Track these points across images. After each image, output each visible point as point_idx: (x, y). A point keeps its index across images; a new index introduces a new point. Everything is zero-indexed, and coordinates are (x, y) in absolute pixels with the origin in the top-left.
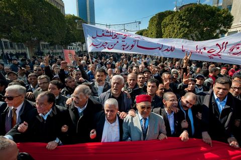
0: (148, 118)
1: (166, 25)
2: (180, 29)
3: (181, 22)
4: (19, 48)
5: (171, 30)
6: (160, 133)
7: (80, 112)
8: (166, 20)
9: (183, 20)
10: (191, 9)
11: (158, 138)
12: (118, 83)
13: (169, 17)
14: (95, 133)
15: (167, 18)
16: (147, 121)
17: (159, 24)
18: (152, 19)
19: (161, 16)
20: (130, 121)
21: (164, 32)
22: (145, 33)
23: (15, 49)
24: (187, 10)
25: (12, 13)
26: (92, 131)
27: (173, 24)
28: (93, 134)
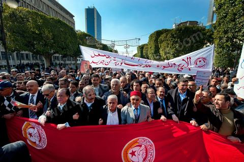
0: (139, 108)
1: (162, 42)
2: (173, 45)
3: (174, 39)
4: (33, 59)
5: (166, 45)
6: (148, 117)
7: (89, 106)
8: (162, 37)
9: (175, 38)
10: (181, 29)
11: (147, 120)
12: (116, 85)
13: (164, 35)
14: (102, 121)
15: (163, 35)
16: (138, 111)
17: (156, 41)
18: (151, 36)
19: (158, 34)
20: (126, 112)
21: (161, 47)
22: (146, 47)
23: (30, 60)
24: (178, 30)
25: (37, 32)
26: (100, 119)
27: (167, 40)
28: (101, 121)
